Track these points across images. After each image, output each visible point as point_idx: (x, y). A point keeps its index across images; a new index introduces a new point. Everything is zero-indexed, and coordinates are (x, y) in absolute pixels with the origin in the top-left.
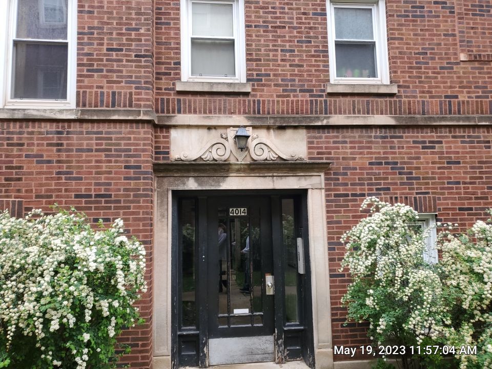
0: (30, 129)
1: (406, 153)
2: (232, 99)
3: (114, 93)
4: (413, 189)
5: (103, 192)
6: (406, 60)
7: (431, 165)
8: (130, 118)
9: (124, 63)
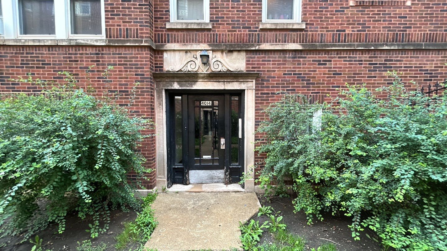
0: (81, 52)
1: (307, 68)
2: (200, 33)
3: (127, 29)
4: (310, 90)
5: (123, 89)
6: (313, 6)
7: (322, 75)
8: (137, 44)
9: (133, 9)
